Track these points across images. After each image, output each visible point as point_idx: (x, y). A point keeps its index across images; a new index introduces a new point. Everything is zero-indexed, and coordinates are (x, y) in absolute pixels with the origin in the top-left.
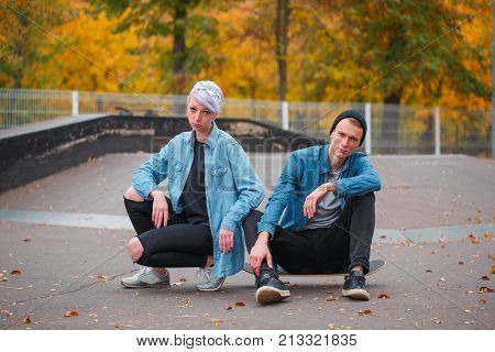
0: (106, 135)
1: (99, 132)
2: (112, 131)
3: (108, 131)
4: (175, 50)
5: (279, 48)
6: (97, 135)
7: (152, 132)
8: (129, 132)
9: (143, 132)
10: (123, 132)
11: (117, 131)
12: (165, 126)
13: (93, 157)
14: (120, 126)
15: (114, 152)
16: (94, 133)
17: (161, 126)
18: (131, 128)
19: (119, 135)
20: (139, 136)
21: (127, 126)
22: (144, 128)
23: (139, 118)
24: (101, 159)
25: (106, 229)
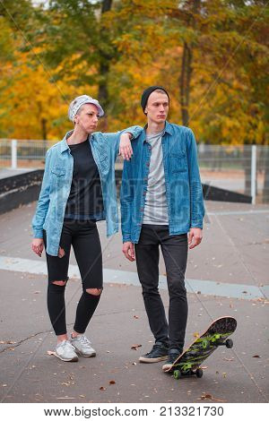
0: (34, 186)
1: (29, 184)
2: (39, 183)
3: (36, 183)
5: (182, 99)
6: (27, 186)
13: (23, 204)
16: (25, 185)
25: (28, 274)
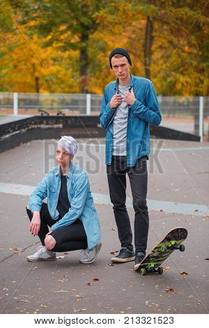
0: (32, 129)
1: (28, 127)
2: (36, 126)
3: (33, 126)
4: (81, 59)
7: (61, 126)
8: (47, 126)
9: (55, 126)
10: (43, 126)
11: (39, 126)
12: (69, 122)
13: (23, 143)
14: (41, 123)
15: (37, 139)
16: (25, 128)
17: (67, 122)
18: (47, 123)
19: (40, 128)
20: (53, 128)
21: (45, 123)
22: (56, 124)
23: (53, 117)
24: (29, 144)
